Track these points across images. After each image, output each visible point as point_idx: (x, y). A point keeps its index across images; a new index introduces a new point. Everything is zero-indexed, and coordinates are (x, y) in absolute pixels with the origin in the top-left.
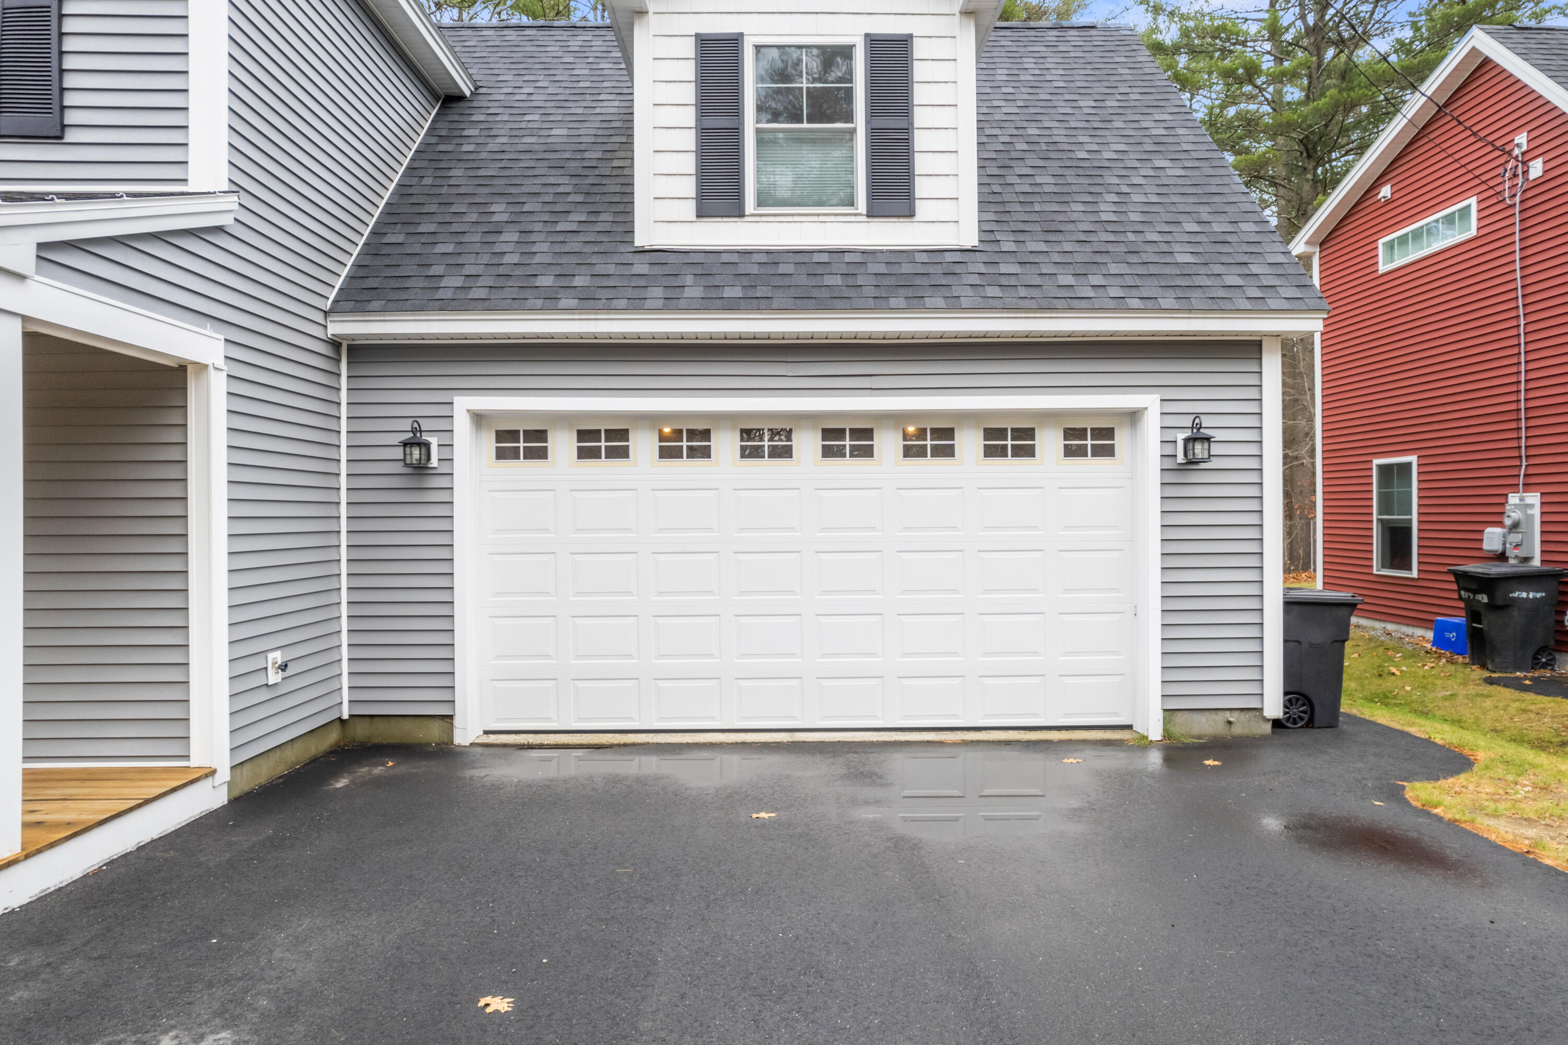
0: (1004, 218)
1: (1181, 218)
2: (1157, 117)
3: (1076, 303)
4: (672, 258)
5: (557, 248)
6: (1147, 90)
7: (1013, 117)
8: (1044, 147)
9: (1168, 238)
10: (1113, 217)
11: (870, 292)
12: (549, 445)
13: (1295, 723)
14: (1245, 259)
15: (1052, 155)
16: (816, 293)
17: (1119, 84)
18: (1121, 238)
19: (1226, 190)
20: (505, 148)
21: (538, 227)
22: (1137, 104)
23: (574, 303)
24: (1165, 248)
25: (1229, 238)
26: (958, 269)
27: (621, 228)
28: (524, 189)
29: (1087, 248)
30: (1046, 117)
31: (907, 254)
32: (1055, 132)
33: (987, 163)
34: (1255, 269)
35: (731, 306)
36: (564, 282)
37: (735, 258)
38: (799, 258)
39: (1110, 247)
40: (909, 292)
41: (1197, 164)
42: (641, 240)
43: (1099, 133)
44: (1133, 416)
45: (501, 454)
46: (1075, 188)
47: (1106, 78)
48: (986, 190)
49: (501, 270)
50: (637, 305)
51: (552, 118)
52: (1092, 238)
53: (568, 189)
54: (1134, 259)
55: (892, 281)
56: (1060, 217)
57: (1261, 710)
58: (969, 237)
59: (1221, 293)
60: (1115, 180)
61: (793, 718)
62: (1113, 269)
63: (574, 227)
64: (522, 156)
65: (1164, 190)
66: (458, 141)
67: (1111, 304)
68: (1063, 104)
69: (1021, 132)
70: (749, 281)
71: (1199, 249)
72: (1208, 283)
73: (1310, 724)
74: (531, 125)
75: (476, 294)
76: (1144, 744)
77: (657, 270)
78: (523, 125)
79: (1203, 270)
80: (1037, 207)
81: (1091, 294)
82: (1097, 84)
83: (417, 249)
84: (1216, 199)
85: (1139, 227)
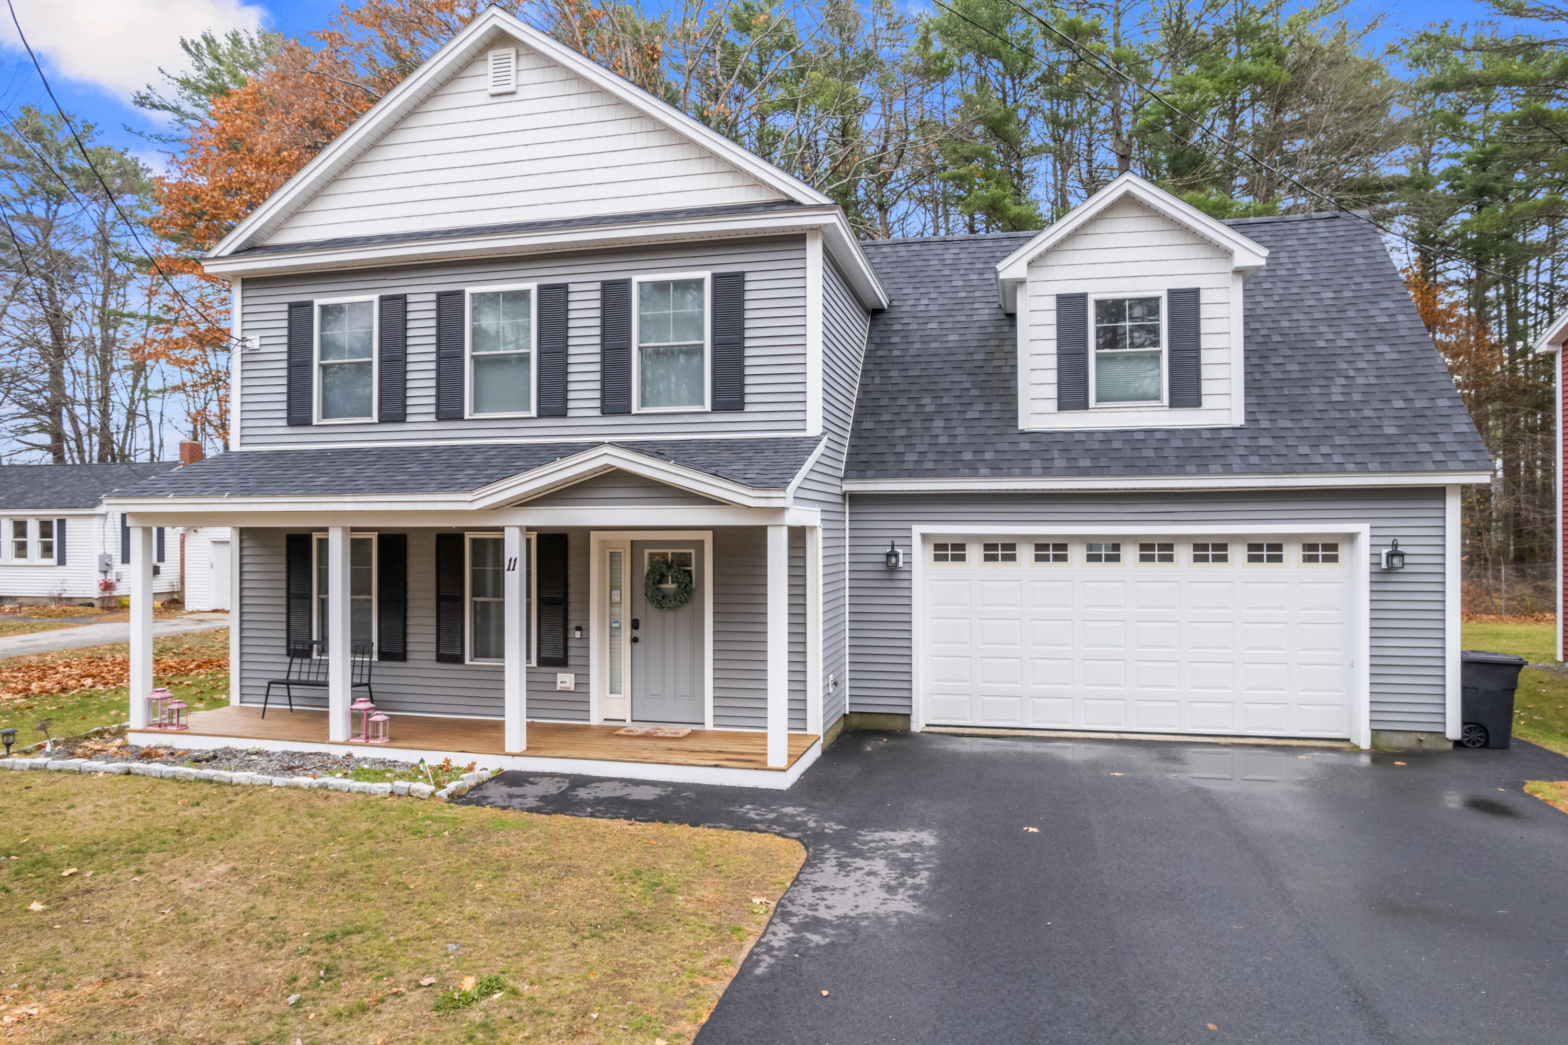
0: (1262, 401)
1: (1392, 396)
2: (1383, 305)
3: (1310, 468)
4: (1043, 439)
5: (970, 431)
6: (1377, 279)
7: (1270, 312)
8: (1293, 339)
9: (1380, 414)
10: (1340, 398)
11: (1173, 461)
12: (967, 552)
13: (1474, 743)
14: (1437, 429)
15: (1299, 345)
16: (1138, 463)
17: (1354, 275)
18: (1345, 415)
19: (1430, 370)
20: (920, 352)
21: (955, 415)
22: (1368, 293)
23: (987, 471)
24: (1377, 423)
25: (1426, 412)
26: (1230, 443)
27: (1007, 415)
28: (940, 386)
29: (1321, 425)
30: (1295, 311)
31: (1195, 433)
32: (1302, 324)
33: (1251, 354)
34: (1442, 438)
35: (1084, 473)
36: (979, 457)
37: (1083, 437)
38: (1126, 437)
39: (1337, 424)
40: (1198, 461)
41: (1410, 348)
42: (1023, 425)
43: (1336, 322)
44: (1351, 538)
45: (937, 558)
46: (1314, 374)
47: (1343, 269)
48: (1250, 378)
49: (939, 449)
50: (1026, 472)
51: (946, 326)
52: (1325, 416)
53: (968, 385)
54: (1353, 432)
55: (1186, 453)
56: (1303, 399)
57: (1444, 733)
58: (1237, 418)
59: (1414, 458)
60: (1345, 366)
61: (1120, 724)
62: (1338, 440)
63: (977, 415)
64: (933, 359)
65: (1381, 373)
66: (889, 347)
67: (1334, 467)
68: (1308, 296)
69: (1276, 325)
70: (1095, 455)
71: (1403, 423)
72: (1406, 450)
73: (1486, 745)
74: (933, 333)
75: (928, 465)
76: (1357, 750)
77: (1035, 447)
78: (928, 333)
79: (1403, 440)
80: (1286, 392)
81: (1320, 460)
82: (1337, 276)
83: (884, 433)
84: (1421, 379)
85: (1360, 406)
